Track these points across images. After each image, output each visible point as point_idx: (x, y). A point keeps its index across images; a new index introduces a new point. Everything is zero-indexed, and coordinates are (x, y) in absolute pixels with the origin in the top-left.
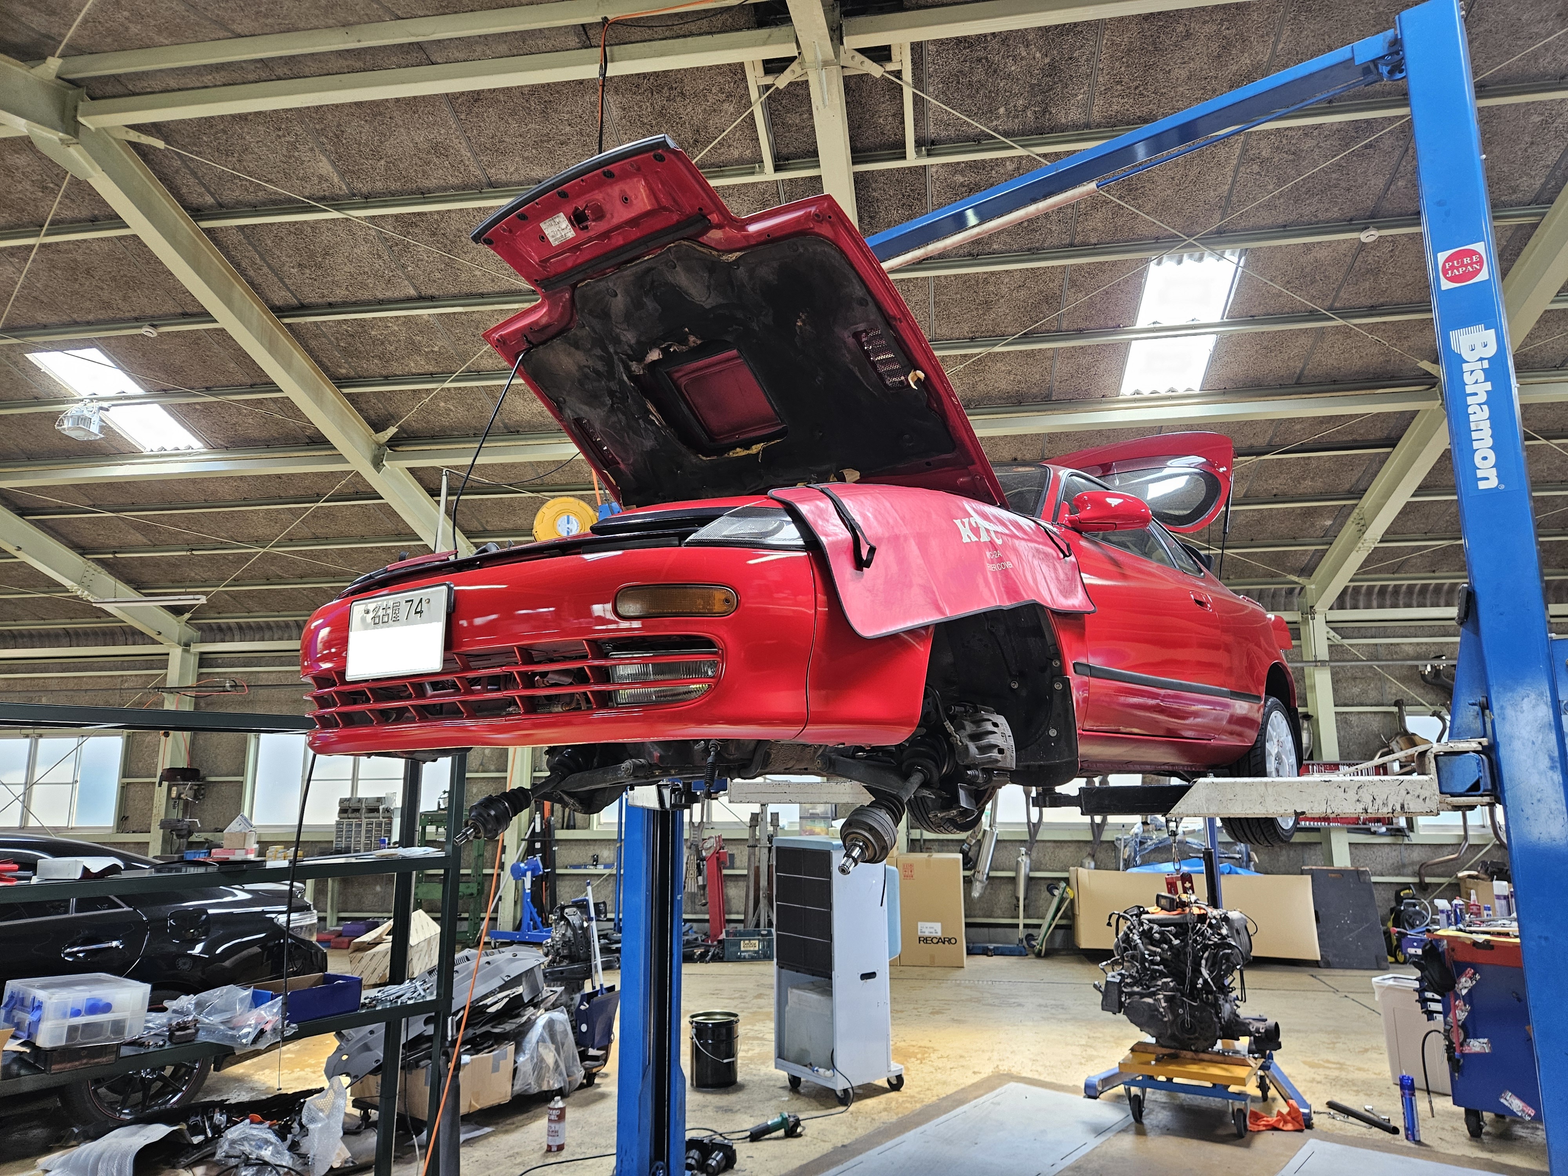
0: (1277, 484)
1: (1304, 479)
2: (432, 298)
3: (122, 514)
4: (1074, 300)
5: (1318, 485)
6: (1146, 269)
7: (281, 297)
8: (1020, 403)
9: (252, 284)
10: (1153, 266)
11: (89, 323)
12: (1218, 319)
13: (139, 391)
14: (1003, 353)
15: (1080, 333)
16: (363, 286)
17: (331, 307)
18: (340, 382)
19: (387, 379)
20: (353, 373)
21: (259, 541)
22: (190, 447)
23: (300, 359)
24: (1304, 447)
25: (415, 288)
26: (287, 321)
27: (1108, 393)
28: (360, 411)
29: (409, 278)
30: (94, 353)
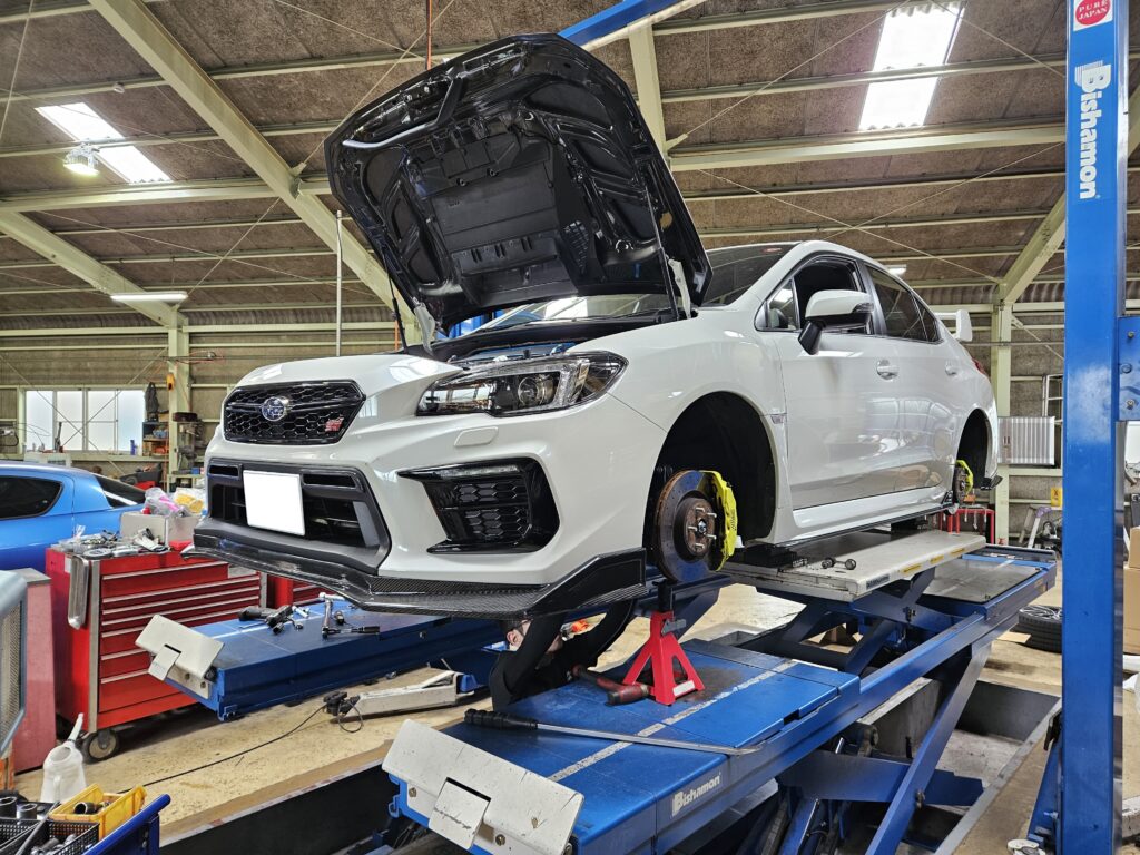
0: (980, 203)
1: (1005, 198)
2: (321, 57)
3: (122, 231)
4: (824, 49)
5: (1015, 202)
6: (883, 20)
7: (209, 57)
8: (778, 138)
9: (186, 48)
10: (888, 17)
11: (76, 83)
12: (940, 64)
13: (120, 137)
14: (765, 96)
15: (827, 77)
16: (268, 47)
17: (247, 66)
18: (260, 126)
19: (295, 124)
20: (269, 120)
21: (218, 251)
22: (161, 180)
23: (228, 109)
24: (1006, 172)
25: (307, 48)
26: (216, 77)
27: (849, 128)
28: (278, 150)
29: (303, 41)
30: (82, 107)
